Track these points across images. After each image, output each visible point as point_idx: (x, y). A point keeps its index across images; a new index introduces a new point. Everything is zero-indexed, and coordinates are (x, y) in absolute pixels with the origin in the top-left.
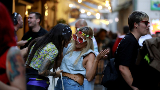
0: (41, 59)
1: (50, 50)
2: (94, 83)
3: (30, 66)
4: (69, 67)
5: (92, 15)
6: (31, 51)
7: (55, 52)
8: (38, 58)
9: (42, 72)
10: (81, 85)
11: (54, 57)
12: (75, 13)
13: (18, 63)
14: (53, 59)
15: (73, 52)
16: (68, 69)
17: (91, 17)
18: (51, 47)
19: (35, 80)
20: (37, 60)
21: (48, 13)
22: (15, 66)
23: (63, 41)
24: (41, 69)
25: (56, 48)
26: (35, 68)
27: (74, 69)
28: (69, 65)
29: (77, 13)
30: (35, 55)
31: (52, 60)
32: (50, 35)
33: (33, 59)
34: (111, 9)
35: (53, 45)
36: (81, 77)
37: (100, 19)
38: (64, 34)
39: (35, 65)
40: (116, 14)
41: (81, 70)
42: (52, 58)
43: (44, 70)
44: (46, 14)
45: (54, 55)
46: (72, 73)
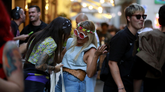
0: (39, 53)
1: (48, 44)
2: (95, 79)
3: (29, 61)
4: (70, 63)
5: (94, 9)
6: (30, 46)
7: (53, 46)
8: (36, 52)
9: (40, 66)
10: (82, 81)
11: (51, 51)
12: (76, 7)
13: (15, 58)
14: (51, 53)
15: (75, 47)
16: (69, 64)
17: (93, 11)
18: (49, 41)
19: (34, 75)
20: (35, 55)
21: (49, 7)
22: (12, 61)
23: (63, 35)
24: (38, 63)
25: (54, 42)
26: (33, 63)
27: (75, 65)
28: (70, 60)
29: (78, 7)
30: (34, 49)
31: (49, 54)
32: (49, 29)
33: (31, 54)
34: (114, 3)
35: (51, 38)
36: (82, 72)
37: (103, 13)
38: (64, 27)
39: (33, 59)
40: (119, 8)
41: (82, 65)
42: (50, 51)
43: (41, 64)
44: (47, 7)
45: (52, 48)
46: (72, 69)
